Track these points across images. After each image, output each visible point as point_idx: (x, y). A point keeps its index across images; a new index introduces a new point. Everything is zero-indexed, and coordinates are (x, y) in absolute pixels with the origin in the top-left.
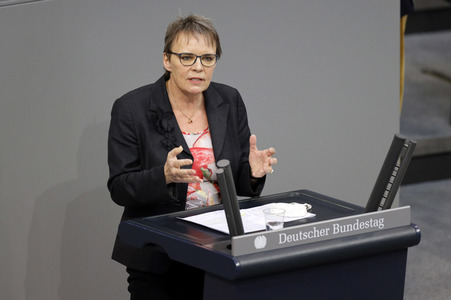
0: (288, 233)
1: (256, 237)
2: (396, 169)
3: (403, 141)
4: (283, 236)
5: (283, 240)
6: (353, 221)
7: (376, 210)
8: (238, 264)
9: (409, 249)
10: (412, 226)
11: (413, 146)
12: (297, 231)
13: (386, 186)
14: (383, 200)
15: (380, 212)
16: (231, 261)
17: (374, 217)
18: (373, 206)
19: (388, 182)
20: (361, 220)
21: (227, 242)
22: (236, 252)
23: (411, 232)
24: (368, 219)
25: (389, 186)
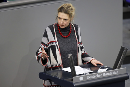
0: (89, 76)
1: (80, 77)
2: (122, 56)
3: (124, 48)
4: (88, 77)
5: (88, 78)
6: (109, 72)
7: (116, 69)
8: (74, 85)
9: (126, 80)
10: (127, 73)
11: (127, 49)
12: (92, 75)
13: (119, 61)
14: (118, 66)
15: (117, 69)
16: (72, 84)
17: (115, 71)
18: (115, 67)
19: (119, 60)
20: (111, 72)
21: (71, 79)
22: (74, 81)
23: (126, 75)
24: (113, 71)
25: (120, 62)
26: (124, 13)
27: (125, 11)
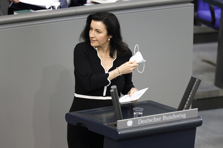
0: (142, 119)
1: (128, 121)
2: (192, 91)
3: (196, 79)
4: (140, 121)
5: (140, 123)
6: (172, 115)
7: (182, 110)
8: (119, 133)
9: (197, 128)
10: (199, 117)
11: (200, 81)
12: (146, 119)
14: (186, 105)
15: (184, 111)
16: (116, 132)
17: (181, 113)
18: (181, 108)
19: (188, 97)
20: (176, 114)
21: (115, 123)
22: (119, 127)
23: (198, 120)
24: (179, 114)
25: (189, 99)
26: (195, 35)
27: (197, 32)
